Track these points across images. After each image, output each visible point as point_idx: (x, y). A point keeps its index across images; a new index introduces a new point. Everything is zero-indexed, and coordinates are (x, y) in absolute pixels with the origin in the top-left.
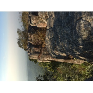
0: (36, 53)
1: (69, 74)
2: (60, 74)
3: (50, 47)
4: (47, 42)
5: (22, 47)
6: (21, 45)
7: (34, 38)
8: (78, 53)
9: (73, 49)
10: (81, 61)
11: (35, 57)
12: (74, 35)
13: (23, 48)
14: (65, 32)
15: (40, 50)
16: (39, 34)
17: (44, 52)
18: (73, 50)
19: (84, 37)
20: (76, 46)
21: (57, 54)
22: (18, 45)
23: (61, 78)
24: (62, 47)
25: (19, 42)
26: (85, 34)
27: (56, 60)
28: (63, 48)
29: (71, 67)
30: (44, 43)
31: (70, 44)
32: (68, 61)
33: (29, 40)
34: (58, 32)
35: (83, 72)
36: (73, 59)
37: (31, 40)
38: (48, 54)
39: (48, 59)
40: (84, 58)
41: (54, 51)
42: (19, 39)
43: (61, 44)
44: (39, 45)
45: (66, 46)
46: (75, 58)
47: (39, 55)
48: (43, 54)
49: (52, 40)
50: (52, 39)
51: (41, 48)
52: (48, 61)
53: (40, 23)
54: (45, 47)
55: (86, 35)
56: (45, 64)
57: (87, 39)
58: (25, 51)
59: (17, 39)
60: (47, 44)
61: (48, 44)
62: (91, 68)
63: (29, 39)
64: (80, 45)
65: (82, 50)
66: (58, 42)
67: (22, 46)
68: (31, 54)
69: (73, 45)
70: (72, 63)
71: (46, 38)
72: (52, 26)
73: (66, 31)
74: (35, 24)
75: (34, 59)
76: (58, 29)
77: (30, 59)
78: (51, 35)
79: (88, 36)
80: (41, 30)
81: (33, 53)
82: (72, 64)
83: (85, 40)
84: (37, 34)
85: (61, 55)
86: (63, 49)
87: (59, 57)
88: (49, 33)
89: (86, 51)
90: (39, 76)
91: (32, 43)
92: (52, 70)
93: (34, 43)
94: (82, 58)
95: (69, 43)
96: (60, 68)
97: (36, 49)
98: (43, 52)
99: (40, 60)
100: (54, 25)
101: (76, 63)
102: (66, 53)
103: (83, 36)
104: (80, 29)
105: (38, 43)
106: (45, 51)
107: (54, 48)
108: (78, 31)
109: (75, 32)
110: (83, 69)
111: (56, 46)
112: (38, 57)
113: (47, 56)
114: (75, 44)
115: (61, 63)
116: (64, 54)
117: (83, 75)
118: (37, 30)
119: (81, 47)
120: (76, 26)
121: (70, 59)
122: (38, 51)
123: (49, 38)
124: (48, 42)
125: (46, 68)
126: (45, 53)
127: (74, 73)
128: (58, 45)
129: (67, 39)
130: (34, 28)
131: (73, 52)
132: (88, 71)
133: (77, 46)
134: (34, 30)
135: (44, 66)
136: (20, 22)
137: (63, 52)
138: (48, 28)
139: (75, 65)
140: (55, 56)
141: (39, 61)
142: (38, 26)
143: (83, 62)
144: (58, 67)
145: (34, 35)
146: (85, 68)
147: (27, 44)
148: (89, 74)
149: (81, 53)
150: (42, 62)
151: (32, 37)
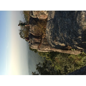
0: (36, 43)
1: (66, 63)
2: (57, 63)
3: (50, 37)
4: (47, 33)
5: (24, 37)
6: (23, 35)
7: (35, 29)
9: (73, 39)
10: (78, 52)
11: (35, 47)
12: (75, 26)
13: (24, 39)
15: (40, 41)
17: (44, 43)
18: (72, 41)
19: (84, 27)
20: (76, 36)
21: (57, 44)
22: (20, 36)
23: (58, 66)
24: (61, 37)
25: (21, 33)
26: (85, 24)
27: (55, 50)
29: (68, 57)
30: (44, 34)
31: (70, 34)
32: (65, 52)
33: (30, 31)
34: (58, 23)
35: (79, 62)
36: (71, 50)
37: (32, 31)
39: (47, 50)
40: (82, 48)
41: (53, 41)
42: (20, 31)
43: (61, 34)
44: (40, 36)
45: (65, 36)
46: (72, 49)
47: (39, 45)
48: (43, 45)
50: (52, 30)
51: (41, 38)
52: (47, 51)
53: (41, 15)
54: (45, 38)
58: (26, 41)
61: (48, 35)
63: (30, 30)
64: (79, 35)
65: (80, 40)
66: (58, 33)
69: (72, 36)
70: (69, 53)
71: (47, 29)
72: (53, 18)
73: (67, 22)
74: (36, 15)
76: (59, 20)
77: (31, 49)
78: (51, 26)
80: (41, 22)
81: (33, 43)
82: (69, 55)
84: (38, 26)
85: (60, 45)
86: (63, 39)
87: (58, 47)
88: (50, 24)
89: (84, 42)
90: (39, 64)
91: (32, 34)
92: (50, 59)
93: (34, 34)
94: (79, 48)
96: (58, 58)
97: (36, 39)
98: (42, 42)
99: (39, 49)
100: (55, 16)
101: (73, 53)
102: (65, 43)
104: (81, 20)
105: (38, 34)
106: (45, 42)
107: (54, 38)
108: (79, 22)
109: (76, 22)
110: (80, 60)
111: (56, 37)
112: (38, 47)
113: (47, 46)
114: (75, 34)
115: (58, 53)
116: (63, 45)
117: (79, 65)
118: (38, 22)
121: (67, 50)
122: (38, 41)
124: (49, 32)
126: (45, 43)
127: (71, 63)
128: (58, 36)
129: (67, 29)
133: (77, 37)
134: (35, 21)
135: (43, 55)
136: (22, 14)
138: (49, 19)
139: (71, 56)
140: (54, 46)
141: (39, 51)
142: (39, 18)
143: (80, 53)
144: (55, 56)
145: (35, 27)
146: (81, 59)
147: (28, 35)
148: (85, 64)
149: (79, 43)
150: (41, 51)
151: (33, 29)
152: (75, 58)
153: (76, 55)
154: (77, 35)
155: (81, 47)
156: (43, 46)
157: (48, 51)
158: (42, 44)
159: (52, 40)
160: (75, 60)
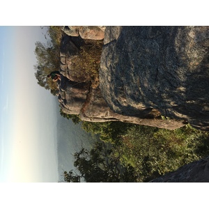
0: (77, 100)
1: (148, 150)
2: (127, 148)
3: (108, 87)
4: (103, 75)
5: (46, 85)
6: (45, 80)
7: (74, 65)
8: (172, 103)
9: (163, 93)
10: (176, 123)
11: (74, 110)
12: (169, 60)
13: (47, 88)
14: (148, 50)
15: (87, 94)
16: (85, 58)
17: (95, 100)
18: (161, 97)
19: (191, 64)
20: (171, 85)
21: (125, 105)
22: (37, 81)
23: (130, 157)
24: (136, 87)
25: (39, 75)
26: (196, 56)
27: (122, 119)
28: (138, 91)
29: (152, 135)
30: (97, 79)
31: (156, 80)
32: (147, 123)
33: (61, 70)
34: (130, 50)
35: (178, 147)
36: (159, 118)
37: (67, 71)
38: (105, 105)
39: (103, 116)
40: (185, 116)
41: (117, 96)
42: (39, 68)
43: (135, 80)
44: (85, 83)
45: (146, 85)
47: (84, 106)
48: (94, 104)
49: (114, 70)
50: (114, 68)
51: (90, 89)
52: (103, 121)
53: (89, 30)
54: (98, 89)
55: (198, 60)
56: (96, 127)
57: (199, 71)
59: (35, 66)
60: (101, 81)
61: (104, 81)
62: (198, 140)
63: (63, 67)
64: (180, 84)
65: (183, 96)
66: (128, 77)
67: (45, 82)
68: (65, 101)
69: (163, 85)
70: (156, 126)
71: (101, 67)
72: (117, 37)
73: (150, 48)
74: (77, 31)
75: (71, 113)
76: (131, 43)
78: (113, 58)
79: (204, 62)
80: (89, 47)
81: (69, 100)
82: (157, 130)
83: (195, 72)
84: (81, 57)
85: (133, 107)
86: (140, 93)
87: (129, 111)
88: (109, 54)
89: (191, 100)
90: (82, 152)
91: (68, 77)
92: (110, 140)
93: (73, 77)
94: (180, 115)
95: (155, 78)
96: (128, 137)
97: (76, 91)
98: (92, 98)
99: (85, 116)
100: (121, 34)
101: (166, 126)
102: (144, 103)
103: (190, 60)
104: (184, 45)
105: (82, 78)
106: (98, 97)
107: (119, 90)
108: (180, 49)
109: (172, 50)
110: (180, 141)
111: (123, 85)
112: (82, 111)
113: (102, 109)
114: (169, 81)
115: (131, 125)
116: (140, 106)
117: (177, 154)
118: (81, 48)
119: (182, 89)
121: (151, 117)
122: (81, 96)
123: (108, 65)
125: (98, 135)
126: (98, 101)
127: (158, 149)
128: (129, 84)
129: (150, 67)
130: (73, 42)
131: (160, 101)
132: (189, 146)
133: (173, 87)
134: (74, 46)
135: (94, 130)
137: (137, 101)
138: (106, 41)
139: (161, 132)
140: (119, 110)
141: (83, 119)
142: (83, 38)
143: (181, 125)
144: (124, 133)
145: (74, 59)
146: (183, 139)
148: (191, 153)
149: (179, 103)
150: (89, 120)
151: (68, 64)
152: (168, 137)
153: (172, 132)
154: (173, 84)
155: (183, 113)
156: (94, 107)
157: (106, 119)
158: (91, 102)
159: (113, 94)
160: (170, 141)
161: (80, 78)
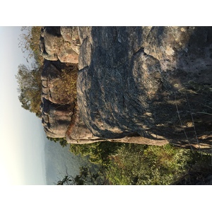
0: (61, 122)
1: (139, 169)
2: (119, 169)
3: (86, 111)
4: (80, 100)
5: (31, 108)
7: (56, 88)
8: (144, 127)
9: (133, 118)
11: (59, 133)
12: (131, 89)
14: (113, 79)
15: (72, 116)
16: (66, 80)
17: (80, 121)
19: (149, 93)
20: (138, 111)
21: (102, 128)
22: (21, 104)
23: (122, 178)
24: (109, 112)
25: (23, 97)
26: (151, 86)
28: (111, 116)
31: (124, 106)
33: (43, 94)
34: (99, 77)
35: (169, 163)
37: (50, 94)
39: (90, 138)
41: (94, 121)
42: (22, 90)
43: (107, 105)
44: (69, 105)
45: (116, 111)
47: (69, 128)
48: (79, 126)
49: (88, 95)
50: (88, 93)
51: (74, 111)
52: (90, 142)
53: (67, 55)
55: (154, 89)
56: (85, 148)
57: (158, 99)
62: (186, 154)
63: (44, 90)
64: (145, 110)
65: (151, 121)
66: (101, 103)
67: (30, 105)
68: (49, 125)
69: (130, 110)
71: (78, 91)
72: (89, 63)
73: (115, 77)
74: (55, 55)
75: (56, 137)
78: (86, 84)
79: (159, 91)
80: (71, 70)
81: (53, 123)
82: (146, 147)
83: (154, 100)
84: (62, 79)
85: (110, 131)
86: (113, 118)
88: (83, 79)
90: (66, 179)
91: (50, 100)
92: (100, 161)
93: (55, 100)
95: (122, 104)
96: (119, 157)
97: (60, 113)
98: (77, 120)
99: (71, 138)
103: (147, 90)
104: (140, 76)
105: (65, 100)
107: (94, 115)
108: (137, 79)
109: (132, 80)
110: (170, 157)
112: (68, 133)
113: (88, 130)
114: (135, 108)
117: (169, 170)
118: (62, 70)
119: (148, 114)
120: (132, 67)
122: (65, 118)
123: (84, 90)
124: (83, 99)
126: (83, 122)
127: (150, 166)
128: (102, 109)
129: (117, 95)
130: (55, 65)
131: (133, 125)
132: (179, 162)
134: (55, 69)
136: (24, 49)
137: (113, 125)
138: (80, 67)
139: (151, 149)
140: (99, 133)
142: (62, 61)
144: (113, 153)
145: (56, 82)
146: (173, 155)
147: (40, 103)
149: (150, 126)
150: (76, 143)
151: (51, 87)
152: (159, 154)
153: (162, 147)
156: (80, 128)
157: (93, 140)
158: (76, 123)
159: (90, 118)
160: (161, 157)
161: (63, 100)
